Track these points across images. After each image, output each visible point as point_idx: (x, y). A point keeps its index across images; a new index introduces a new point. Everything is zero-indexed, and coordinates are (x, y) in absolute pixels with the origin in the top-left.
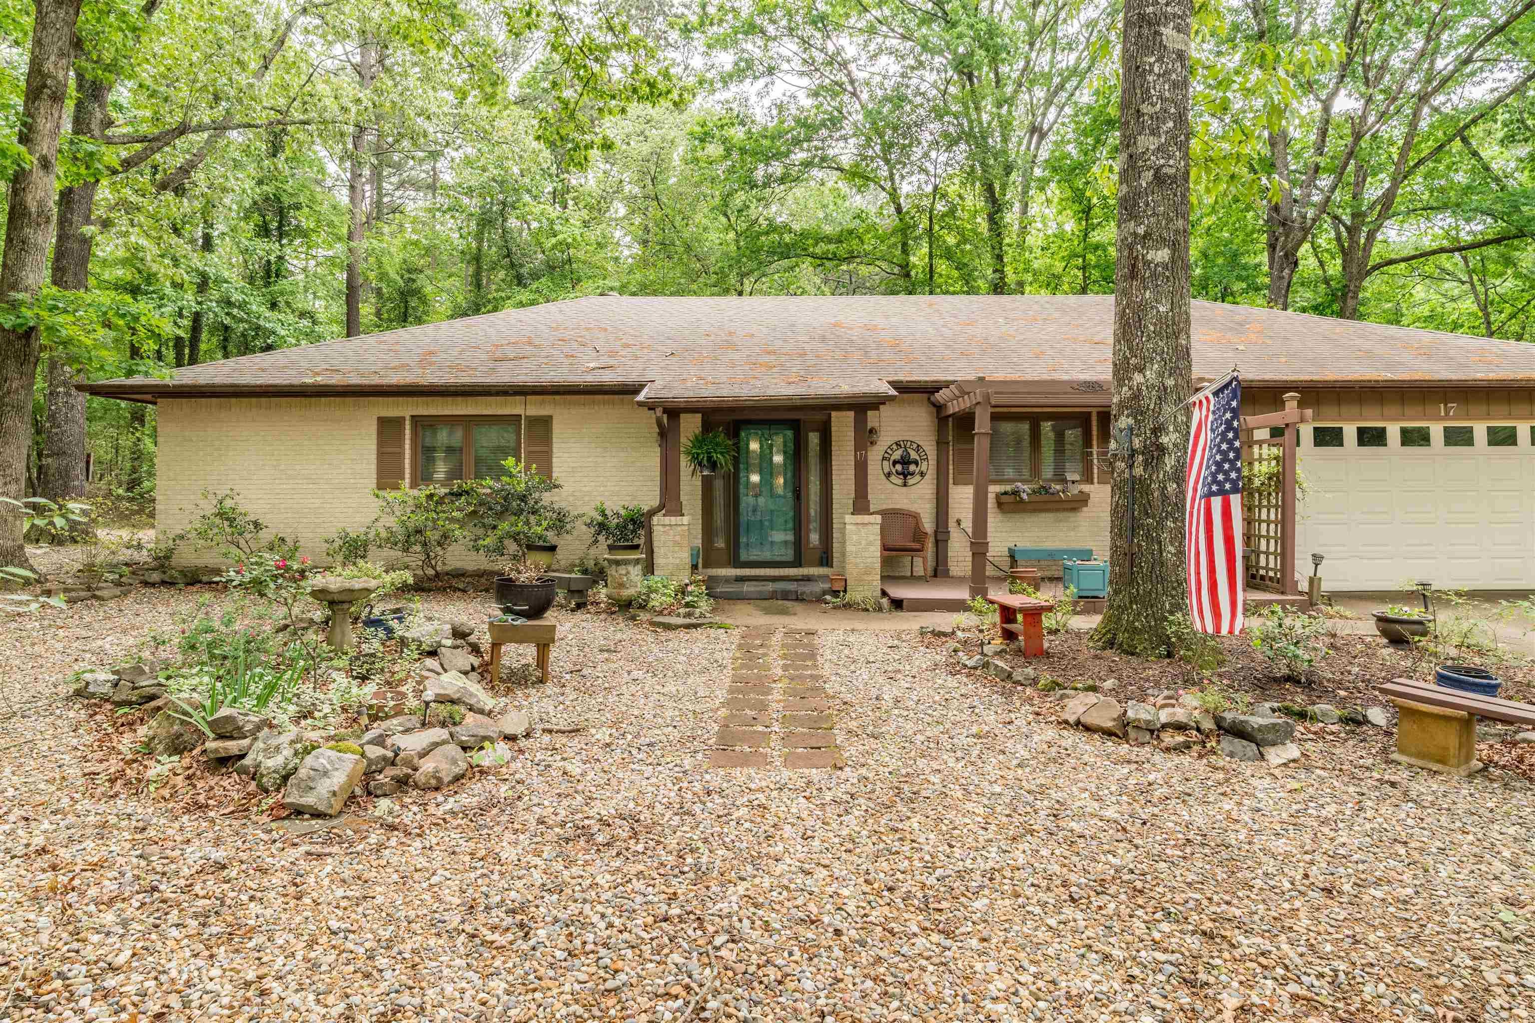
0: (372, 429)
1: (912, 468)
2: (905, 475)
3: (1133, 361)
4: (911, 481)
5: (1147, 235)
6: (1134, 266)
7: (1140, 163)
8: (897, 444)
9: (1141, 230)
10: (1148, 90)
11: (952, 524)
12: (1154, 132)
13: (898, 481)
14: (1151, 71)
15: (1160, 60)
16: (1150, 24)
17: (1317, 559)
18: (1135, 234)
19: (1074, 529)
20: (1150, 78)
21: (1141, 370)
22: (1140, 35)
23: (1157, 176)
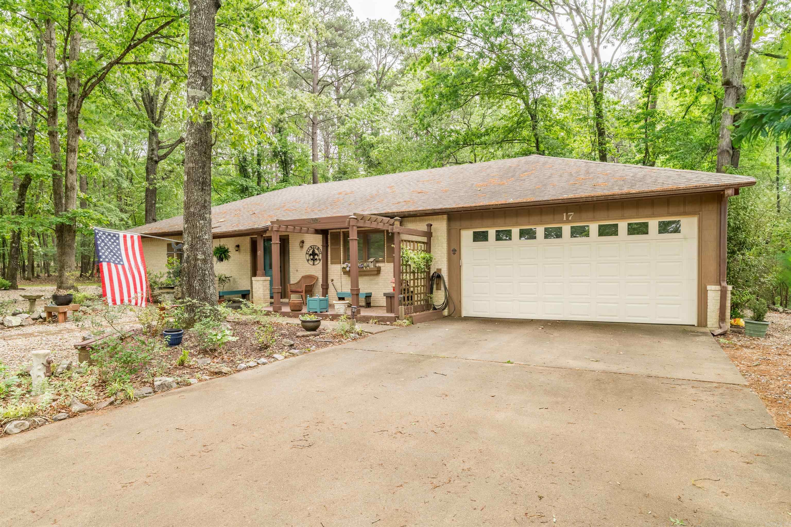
0: (165, 248)
1: (316, 257)
2: (314, 260)
4: (316, 263)
8: (311, 247)
11: (329, 281)
13: (311, 262)
19: (377, 284)
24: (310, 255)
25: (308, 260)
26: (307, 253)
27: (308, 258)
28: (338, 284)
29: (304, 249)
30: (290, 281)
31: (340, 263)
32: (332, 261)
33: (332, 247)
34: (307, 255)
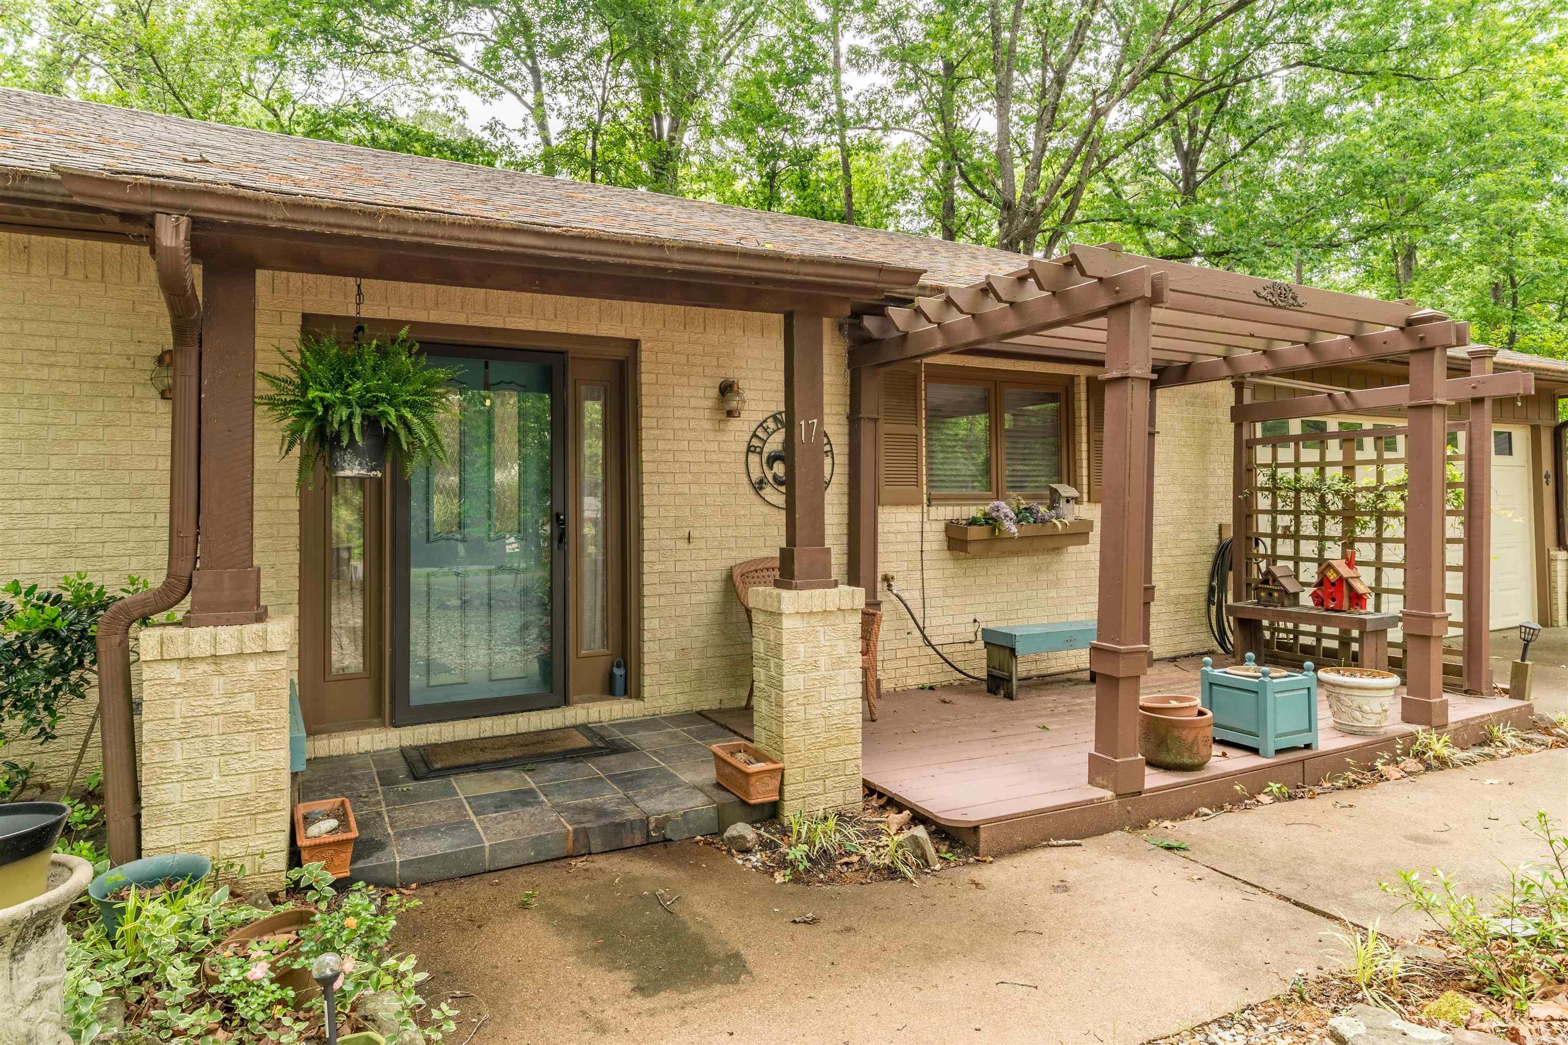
8: (776, 419)
13: (778, 497)
19: (1056, 584)
24: (772, 459)
25: (758, 486)
26: (750, 450)
27: (756, 475)
28: (913, 597)
29: (734, 423)
30: (640, 596)
31: (918, 503)
32: (886, 491)
33: (885, 428)
34: (754, 459)
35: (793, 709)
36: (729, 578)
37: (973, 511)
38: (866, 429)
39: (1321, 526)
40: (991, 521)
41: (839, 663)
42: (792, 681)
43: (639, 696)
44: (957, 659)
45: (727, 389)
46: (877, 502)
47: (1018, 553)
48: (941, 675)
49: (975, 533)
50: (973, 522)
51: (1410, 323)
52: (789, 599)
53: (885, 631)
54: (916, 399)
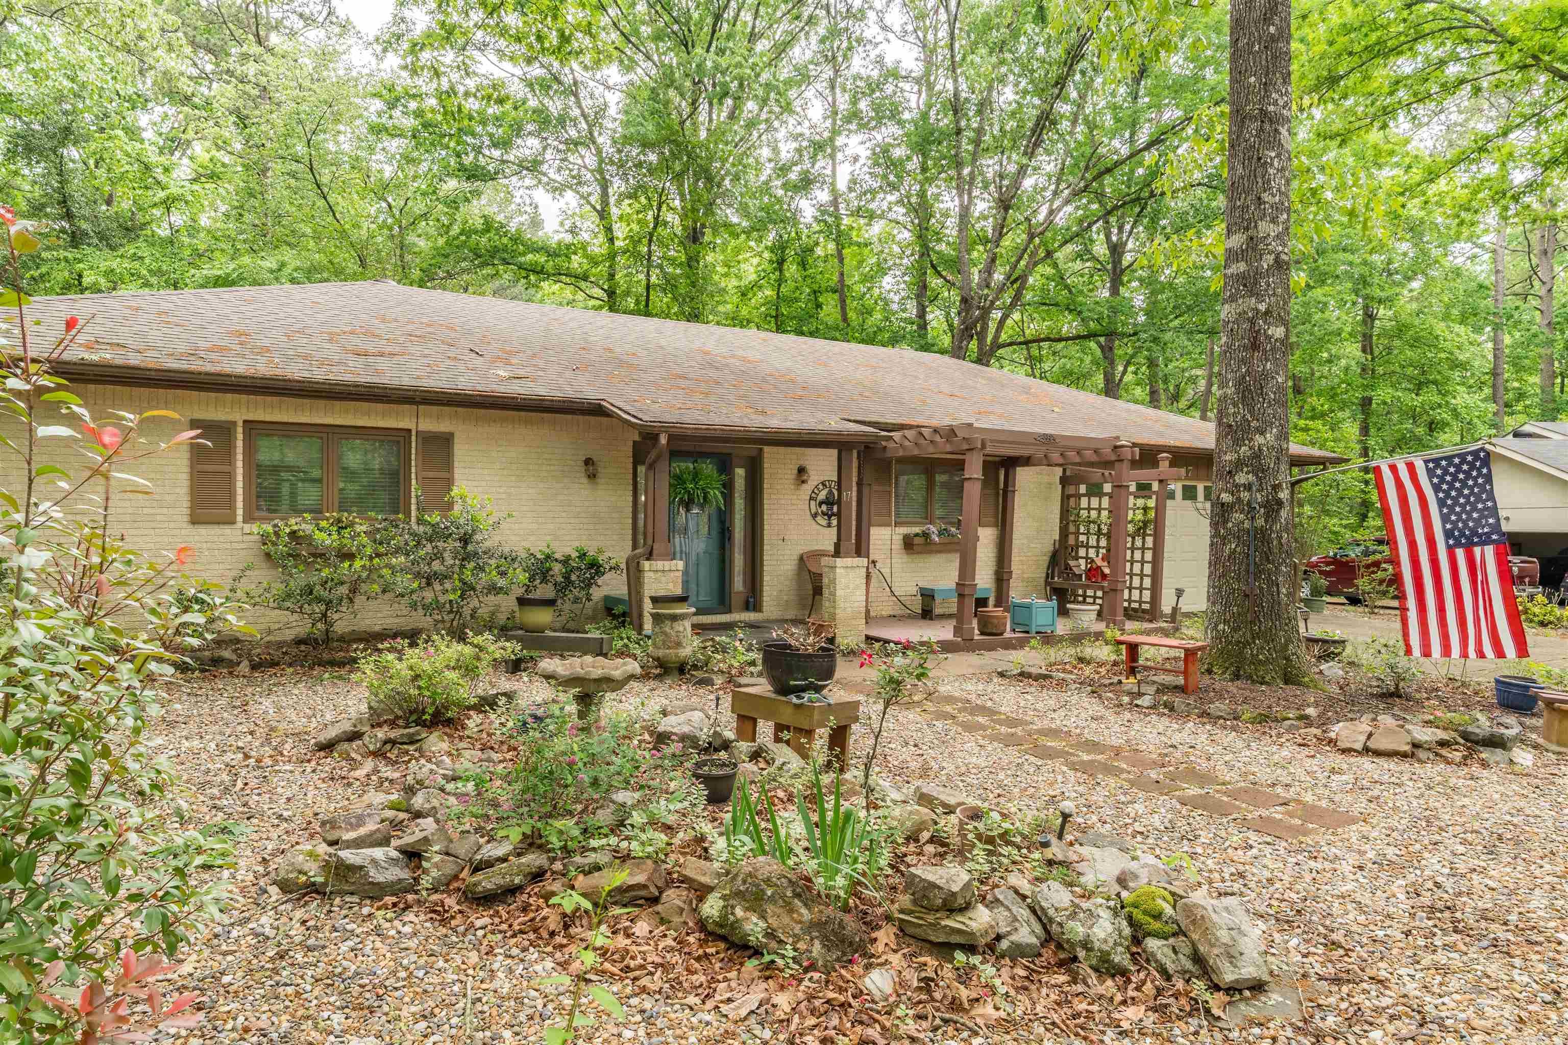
3: (1254, 424)
5: (1267, 312)
6: (1255, 338)
7: (1261, 246)
8: (823, 484)
9: (1262, 307)
10: (1269, 180)
12: (1274, 220)
13: (823, 522)
14: (1272, 165)
15: (1278, 155)
16: (1271, 121)
17: (1179, 593)
18: (1257, 310)
20: (1271, 171)
21: (1262, 433)
22: (1262, 130)
23: (1277, 260)
24: (821, 504)
25: (814, 516)
26: (811, 498)
27: (813, 511)
28: (886, 571)
29: (805, 486)
30: (762, 565)
31: (889, 525)
32: (874, 519)
33: (875, 488)
34: (813, 503)
35: (840, 603)
36: (801, 558)
37: (917, 530)
38: (866, 490)
39: (1098, 541)
40: (926, 535)
41: (857, 587)
42: (839, 593)
43: (760, 611)
44: (908, 603)
45: (801, 470)
46: (870, 525)
47: (940, 552)
48: (898, 610)
49: (917, 540)
50: (917, 535)
51: (1116, 447)
52: (839, 562)
53: (874, 582)
54: (890, 472)
